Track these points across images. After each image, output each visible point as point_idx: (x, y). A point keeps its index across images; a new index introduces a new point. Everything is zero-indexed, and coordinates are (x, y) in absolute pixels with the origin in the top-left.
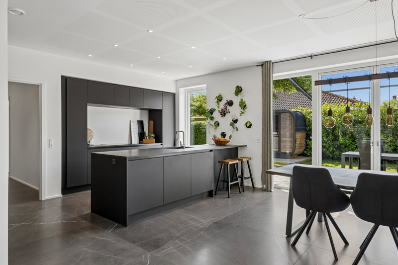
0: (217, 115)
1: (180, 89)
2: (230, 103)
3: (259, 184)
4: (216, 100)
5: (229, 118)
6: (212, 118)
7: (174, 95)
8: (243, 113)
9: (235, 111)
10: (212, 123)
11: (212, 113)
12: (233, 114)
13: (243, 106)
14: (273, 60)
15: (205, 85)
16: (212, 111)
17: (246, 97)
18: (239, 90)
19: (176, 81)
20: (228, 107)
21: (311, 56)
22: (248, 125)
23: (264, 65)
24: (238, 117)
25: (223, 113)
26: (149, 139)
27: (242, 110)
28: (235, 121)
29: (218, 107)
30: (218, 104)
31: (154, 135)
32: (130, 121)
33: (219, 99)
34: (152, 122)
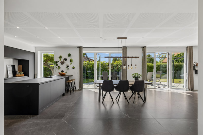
0: (59, 64)
1: (38, 51)
3: (78, 88)
4: (59, 58)
5: (65, 65)
6: (57, 65)
7: (34, 53)
8: (71, 63)
9: (68, 62)
10: (57, 67)
11: (57, 63)
12: (67, 64)
13: (71, 61)
14: (83, 46)
15: (53, 51)
16: (57, 62)
17: (72, 57)
18: (69, 55)
19: (36, 47)
20: (65, 61)
21: (95, 48)
22: (73, 68)
23: (80, 48)
24: (69, 65)
25: (62, 63)
26: (20, 74)
27: (71, 62)
28: (68, 66)
29: (60, 61)
30: (60, 59)
31: (23, 72)
32: (7, 65)
33: (61, 57)
34: (21, 66)
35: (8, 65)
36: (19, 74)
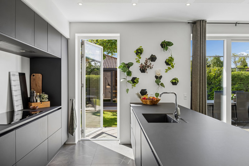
0: (135, 70)
1: (76, 34)
2: (153, 58)
5: (150, 75)
8: (169, 68)
9: (159, 67)
11: (129, 67)
13: (169, 62)
15: (119, 35)
16: (128, 65)
19: (70, 23)
20: (150, 63)
24: (162, 73)
25: (143, 70)
26: (41, 101)
29: (138, 61)
30: (138, 58)
31: (46, 96)
32: (9, 73)
33: (139, 52)
34: (40, 76)
35: (11, 74)
36: (39, 101)
